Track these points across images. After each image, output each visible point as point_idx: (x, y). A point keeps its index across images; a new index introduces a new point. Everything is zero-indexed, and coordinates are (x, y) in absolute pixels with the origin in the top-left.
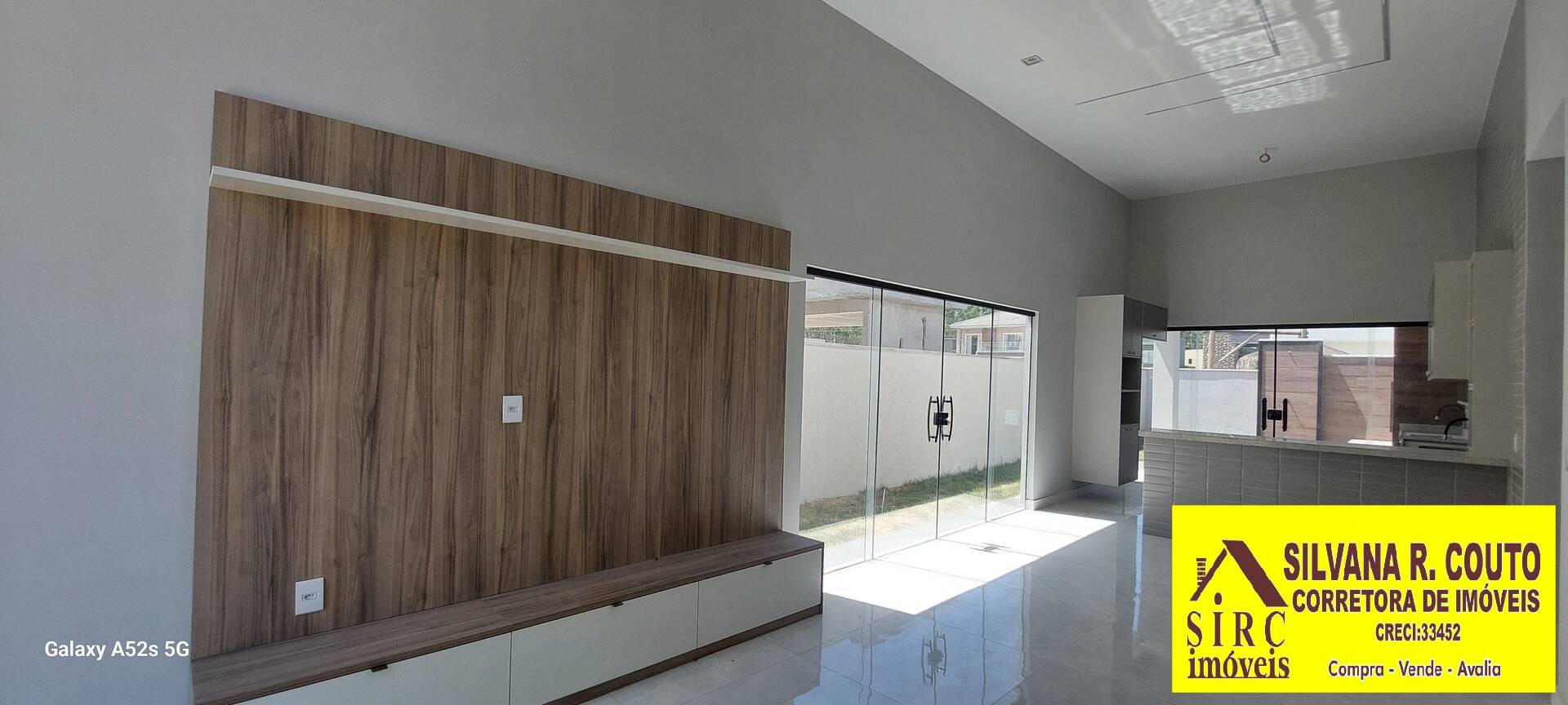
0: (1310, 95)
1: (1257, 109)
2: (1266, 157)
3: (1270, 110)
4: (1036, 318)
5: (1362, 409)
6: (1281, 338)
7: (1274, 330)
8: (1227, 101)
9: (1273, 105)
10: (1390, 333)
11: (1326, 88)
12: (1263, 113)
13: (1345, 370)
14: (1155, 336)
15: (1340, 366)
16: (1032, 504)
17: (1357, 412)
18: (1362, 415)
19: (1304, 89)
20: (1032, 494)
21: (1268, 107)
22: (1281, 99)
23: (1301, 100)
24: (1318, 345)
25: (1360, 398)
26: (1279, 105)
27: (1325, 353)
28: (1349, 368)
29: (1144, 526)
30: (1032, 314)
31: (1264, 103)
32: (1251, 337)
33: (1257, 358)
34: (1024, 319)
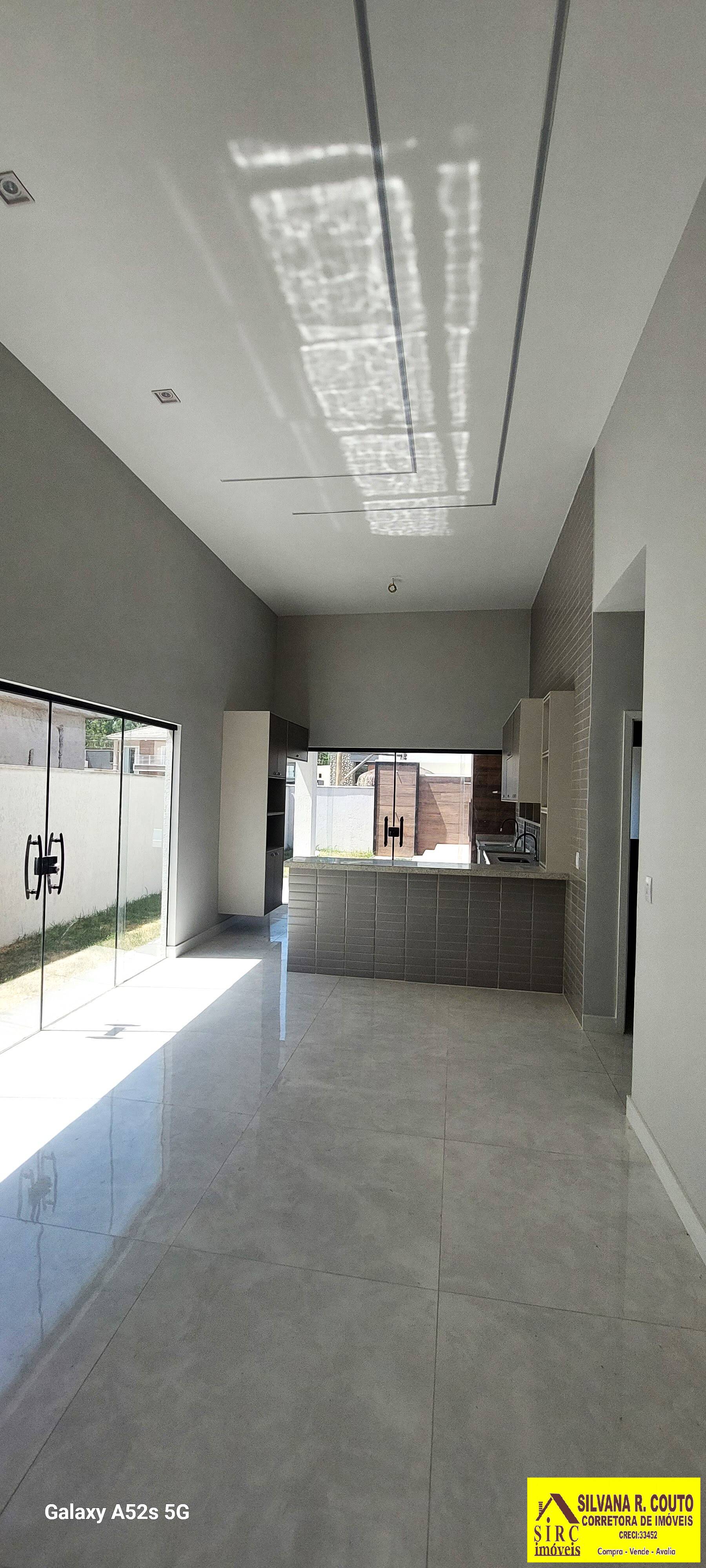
0: (432, 528)
1: (391, 533)
2: (393, 588)
3: (401, 536)
4: (178, 733)
5: (444, 819)
6: (399, 760)
7: (394, 753)
8: (367, 517)
9: (404, 531)
10: (469, 758)
11: (447, 523)
12: (397, 538)
13: (434, 788)
14: (297, 756)
15: (430, 784)
16: (174, 951)
17: (440, 822)
18: (444, 824)
19: (430, 520)
20: (173, 939)
21: (400, 533)
22: (411, 527)
23: (426, 532)
24: (417, 766)
25: (442, 810)
26: (408, 533)
27: (422, 773)
28: (436, 785)
29: (289, 963)
30: (173, 728)
31: (398, 528)
32: (367, 758)
33: (373, 775)
34: (165, 733)
